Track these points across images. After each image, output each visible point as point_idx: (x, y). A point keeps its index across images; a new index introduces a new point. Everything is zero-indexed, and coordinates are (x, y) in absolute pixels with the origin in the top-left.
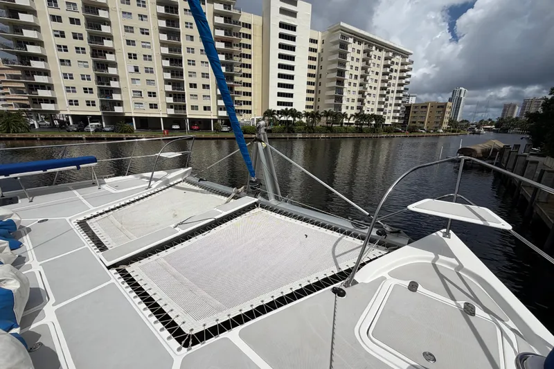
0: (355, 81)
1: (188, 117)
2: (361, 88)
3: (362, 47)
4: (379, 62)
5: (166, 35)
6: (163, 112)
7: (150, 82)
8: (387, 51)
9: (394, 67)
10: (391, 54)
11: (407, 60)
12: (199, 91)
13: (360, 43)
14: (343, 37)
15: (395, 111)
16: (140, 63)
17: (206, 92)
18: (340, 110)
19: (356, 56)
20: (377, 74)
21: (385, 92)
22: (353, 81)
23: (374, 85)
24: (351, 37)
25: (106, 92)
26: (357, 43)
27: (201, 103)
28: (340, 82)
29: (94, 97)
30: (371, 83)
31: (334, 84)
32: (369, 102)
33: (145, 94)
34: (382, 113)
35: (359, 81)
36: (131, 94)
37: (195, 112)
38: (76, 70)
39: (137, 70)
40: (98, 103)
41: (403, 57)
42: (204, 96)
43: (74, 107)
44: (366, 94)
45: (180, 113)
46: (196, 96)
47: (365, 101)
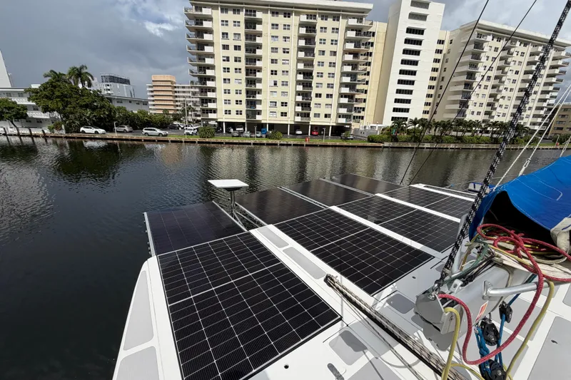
0: (487, 83)
1: (311, 123)
2: (494, 91)
3: (501, 44)
4: (521, 59)
5: (303, 53)
6: (290, 120)
7: (284, 93)
8: (535, 46)
10: (541, 49)
11: (563, 54)
12: (323, 100)
13: (499, 39)
14: (479, 35)
15: (535, 116)
16: (280, 78)
17: (329, 101)
18: (464, 115)
19: (493, 54)
20: (517, 73)
22: (485, 83)
23: (511, 86)
24: (489, 34)
25: (252, 103)
26: (495, 40)
27: (323, 111)
28: (468, 85)
29: (243, 107)
30: (507, 84)
31: (461, 88)
32: (501, 106)
33: (279, 104)
35: (492, 82)
36: (269, 104)
37: (317, 119)
38: (233, 86)
39: (275, 84)
40: (244, 113)
41: (558, 50)
42: (326, 105)
43: (228, 116)
44: (499, 97)
45: (305, 120)
46: (320, 104)
47: (497, 105)
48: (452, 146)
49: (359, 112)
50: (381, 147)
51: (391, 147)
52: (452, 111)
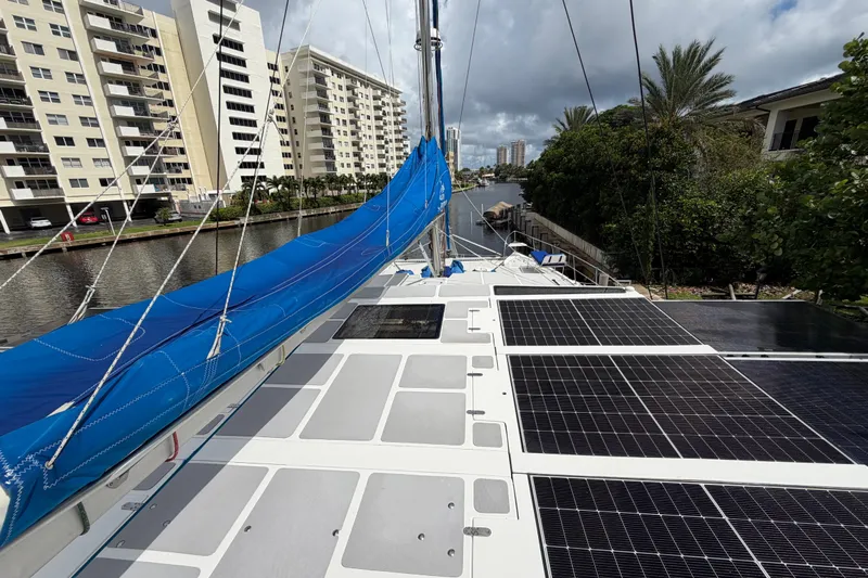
0: (345, 129)
1: (67, 200)
2: (354, 138)
3: (343, 82)
4: (367, 102)
8: (375, 89)
9: (386, 109)
10: (379, 93)
11: (399, 101)
12: (81, 149)
13: (339, 76)
14: (316, 66)
17: (98, 152)
18: (335, 169)
19: (339, 93)
20: (369, 118)
21: (383, 142)
22: (342, 128)
23: (368, 133)
24: (327, 67)
26: (335, 75)
27: (93, 174)
28: (326, 130)
30: (364, 131)
31: (319, 133)
32: (367, 156)
34: (385, 170)
35: (349, 128)
37: (80, 190)
41: (392, 95)
42: (95, 160)
44: (361, 145)
45: (46, 195)
46: (78, 160)
47: (363, 155)
48: (332, 209)
49: (178, 171)
50: (236, 226)
51: (254, 224)
52: (318, 164)
